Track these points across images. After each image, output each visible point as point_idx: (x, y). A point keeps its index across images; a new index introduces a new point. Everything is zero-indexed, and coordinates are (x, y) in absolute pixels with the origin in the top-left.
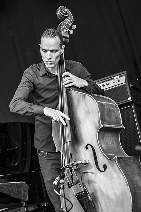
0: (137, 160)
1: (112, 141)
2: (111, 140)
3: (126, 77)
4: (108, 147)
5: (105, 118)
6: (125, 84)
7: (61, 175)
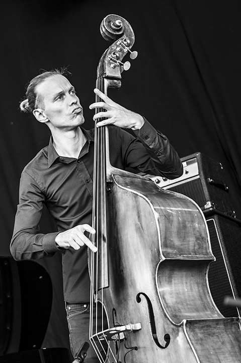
0: (234, 324)
1: (191, 284)
2: (186, 283)
3: (200, 165)
4: (180, 298)
5: (172, 241)
6: (198, 177)
7: (82, 356)
